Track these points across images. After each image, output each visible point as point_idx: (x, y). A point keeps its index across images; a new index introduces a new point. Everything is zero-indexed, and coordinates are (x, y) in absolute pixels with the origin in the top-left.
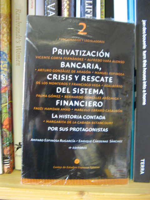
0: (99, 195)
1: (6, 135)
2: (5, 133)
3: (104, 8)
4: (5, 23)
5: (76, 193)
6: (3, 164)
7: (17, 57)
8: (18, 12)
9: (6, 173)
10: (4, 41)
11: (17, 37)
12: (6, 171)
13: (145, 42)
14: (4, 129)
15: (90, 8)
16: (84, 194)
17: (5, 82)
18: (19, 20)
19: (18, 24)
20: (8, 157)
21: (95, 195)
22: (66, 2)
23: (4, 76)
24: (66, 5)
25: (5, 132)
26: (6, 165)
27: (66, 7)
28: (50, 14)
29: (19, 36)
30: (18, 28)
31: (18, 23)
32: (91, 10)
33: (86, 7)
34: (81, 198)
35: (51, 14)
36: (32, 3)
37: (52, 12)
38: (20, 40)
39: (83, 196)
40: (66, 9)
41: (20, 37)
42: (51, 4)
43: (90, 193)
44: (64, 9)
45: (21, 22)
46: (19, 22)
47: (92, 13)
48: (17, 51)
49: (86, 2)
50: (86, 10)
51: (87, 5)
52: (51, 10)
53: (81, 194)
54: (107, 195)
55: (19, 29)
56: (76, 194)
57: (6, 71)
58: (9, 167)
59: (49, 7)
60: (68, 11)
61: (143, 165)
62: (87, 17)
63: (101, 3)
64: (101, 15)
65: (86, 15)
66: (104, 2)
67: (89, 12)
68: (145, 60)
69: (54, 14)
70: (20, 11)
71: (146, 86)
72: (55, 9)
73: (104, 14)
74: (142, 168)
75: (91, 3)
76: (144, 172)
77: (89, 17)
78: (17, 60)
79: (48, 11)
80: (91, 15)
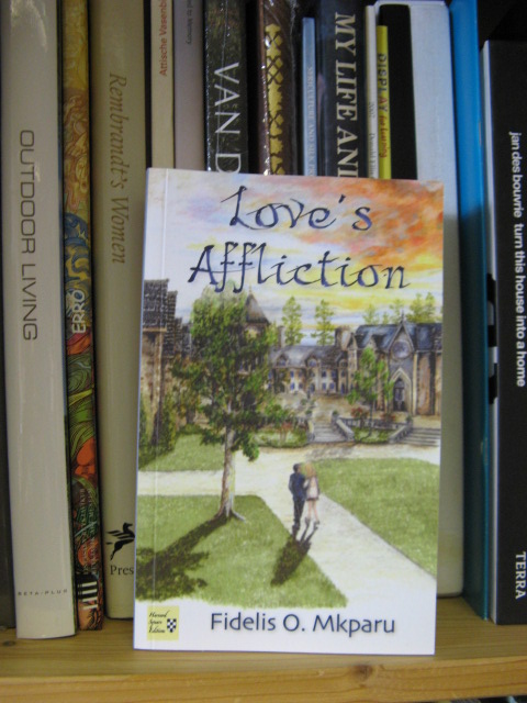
1: (87, 499)
2: (82, 491)
3: (387, 87)
4: (80, 121)
6: (78, 597)
7: (114, 233)
8: (116, 85)
9: (88, 629)
10: (76, 180)
11: (115, 166)
12: (85, 621)
13: (519, 197)
14: (79, 477)
15: (350, 86)
16: (371, 671)
17: (80, 318)
18: (121, 110)
19: (119, 125)
20: (94, 573)
22: (273, 61)
23: (79, 297)
25: (81, 486)
26: (85, 600)
27: (273, 78)
28: (222, 98)
29: (122, 164)
30: (116, 137)
31: (116, 119)
32: (354, 92)
33: (339, 80)
34: (363, 687)
35: (228, 95)
36: (164, 56)
37: (230, 92)
38: (125, 176)
39: (366, 678)
40: (273, 82)
41: (125, 169)
42: (224, 66)
44: (268, 84)
45: (127, 119)
46: (118, 116)
47: (355, 101)
48: (114, 213)
49: (338, 65)
50: (339, 90)
51: (340, 77)
52: (227, 84)
53: (362, 672)
55: (121, 141)
56: (348, 674)
57: (83, 282)
58: (96, 606)
59: (217, 72)
60: (279, 90)
61: (521, 570)
62: (342, 112)
63: (379, 72)
64: (380, 108)
65: (340, 107)
66: (386, 69)
67: (347, 97)
68: (522, 253)
69: (236, 96)
70: (123, 82)
71: (524, 329)
72: (237, 82)
73: (388, 108)
74: (520, 579)
75: (352, 70)
76: (524, 594)
77: (348, 113)
78: (113, 245)
79: (216, 86)
80: (354, 109)
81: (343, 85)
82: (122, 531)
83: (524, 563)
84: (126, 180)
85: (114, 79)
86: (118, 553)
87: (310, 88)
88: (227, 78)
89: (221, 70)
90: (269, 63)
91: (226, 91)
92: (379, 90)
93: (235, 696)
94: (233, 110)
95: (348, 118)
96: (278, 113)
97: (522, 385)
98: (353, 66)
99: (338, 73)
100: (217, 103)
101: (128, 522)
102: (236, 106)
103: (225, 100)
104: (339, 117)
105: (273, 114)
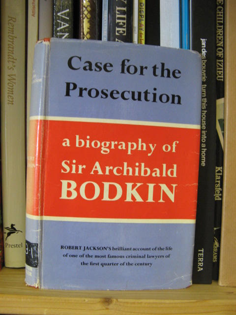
0: (134, 303)
3: (144, 19)
5: (99, 300)
7: (8, 91)
8: (11, 22)
11: (10, 60)
13: (205, 71)
15: (123, 19)
16: (111, 302)
18: (13, 33)
19: (12, 40)
21: (127, 303)
22: (86, 8)
24: (86, 12)
27: (86, 16)
28: (61, 26)
29: (13, 59)
30: (11, 46)
31: (11, 38)
32: (125, 21)
33: (117, 16)
34: (107, 309)
35: (64, 25)
36: (34, 7)
38: (14, 64)
39: (109, 304)
40: (86, 18)
41: (14, 61)
42: (62, 11)
43: (119, 300)
44: (83, 19)
45: (16, 37)
46: (12, 36)
47: (125, 26)
48: (9, 82)
49: (117, 8)
50: (117, 21)
51: (118, 14)
52: (64, 20)
53: (107, 302)
54: (146, 303)
55: (13, 48)
56: (100, 302)
59: (59, 14)
60: (89, 22)
61: (201, 257)
62: (118, 31)
63: (140, 12)
64: (139, 29)
65: (117, 29)
66: (144, 10)
67: (121, 24)
68: (205, 99)
69: (67, 25)
70: (14, 20)
71: (205, 137)
72: (68, 18)
73: (144, 29)
74: (200, 262)
75: (124, 11)
76: (202, 269)
77: (121, 32)
78: (8, 96)
79: (58, 21)
80: (125, 30)
81: (119, 18)
82: (10, 228)
83: (203, 254)
84: (15, 66)
85: (10, 19)
86: (9, 237)
87: (105, 21)
88: (63, 17)
89: (61, 13)
90: (84, 9)
91: (62, 23)
92: (139, 21)
93: (45, 308)
94: (65, 32)
95: (121, 34)
96: (88, 33)
97: (204, 165)
98: (125, 9)
99: (117, 12)
100: (58, 29)
101: (13, 224)
102: (67, 30)
103: (62, 27)
104: (117, 34)
105: (85, 33)
